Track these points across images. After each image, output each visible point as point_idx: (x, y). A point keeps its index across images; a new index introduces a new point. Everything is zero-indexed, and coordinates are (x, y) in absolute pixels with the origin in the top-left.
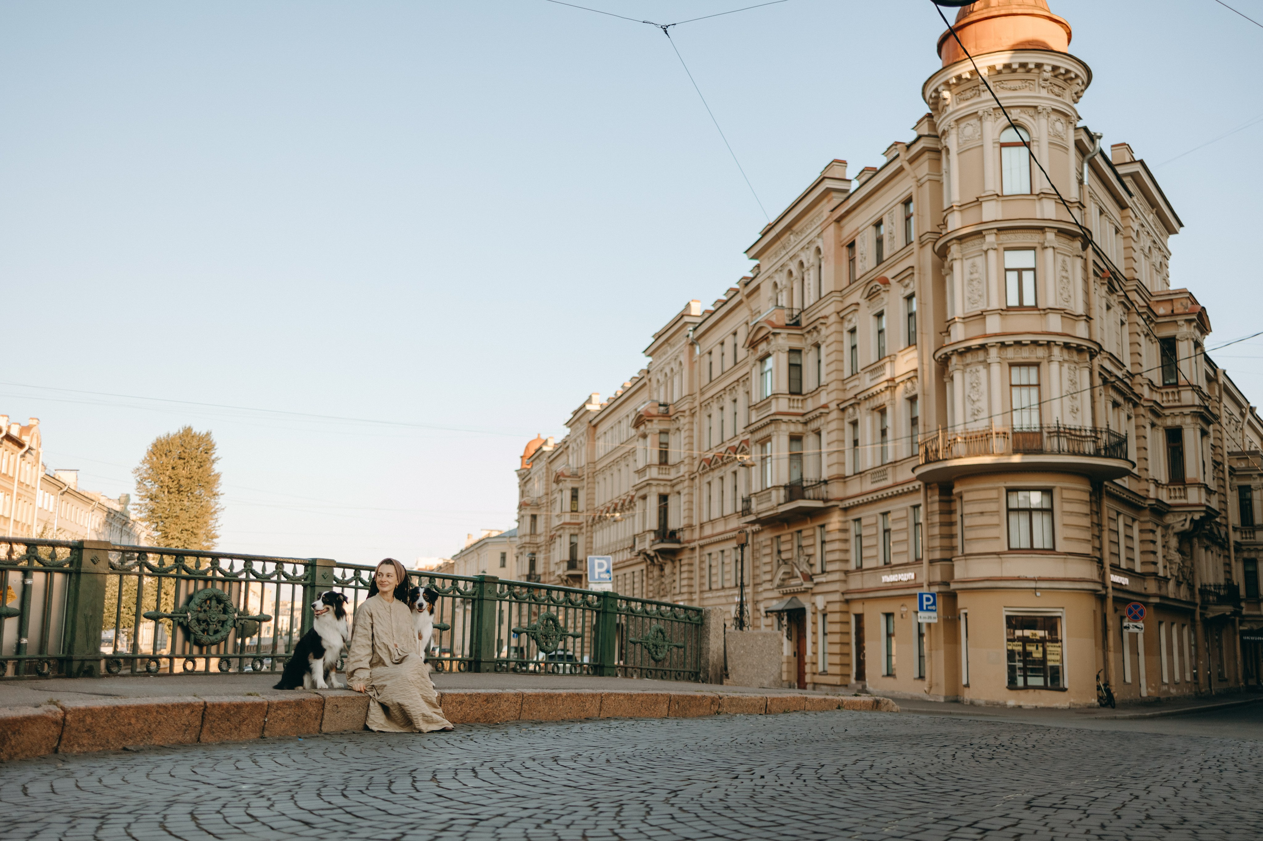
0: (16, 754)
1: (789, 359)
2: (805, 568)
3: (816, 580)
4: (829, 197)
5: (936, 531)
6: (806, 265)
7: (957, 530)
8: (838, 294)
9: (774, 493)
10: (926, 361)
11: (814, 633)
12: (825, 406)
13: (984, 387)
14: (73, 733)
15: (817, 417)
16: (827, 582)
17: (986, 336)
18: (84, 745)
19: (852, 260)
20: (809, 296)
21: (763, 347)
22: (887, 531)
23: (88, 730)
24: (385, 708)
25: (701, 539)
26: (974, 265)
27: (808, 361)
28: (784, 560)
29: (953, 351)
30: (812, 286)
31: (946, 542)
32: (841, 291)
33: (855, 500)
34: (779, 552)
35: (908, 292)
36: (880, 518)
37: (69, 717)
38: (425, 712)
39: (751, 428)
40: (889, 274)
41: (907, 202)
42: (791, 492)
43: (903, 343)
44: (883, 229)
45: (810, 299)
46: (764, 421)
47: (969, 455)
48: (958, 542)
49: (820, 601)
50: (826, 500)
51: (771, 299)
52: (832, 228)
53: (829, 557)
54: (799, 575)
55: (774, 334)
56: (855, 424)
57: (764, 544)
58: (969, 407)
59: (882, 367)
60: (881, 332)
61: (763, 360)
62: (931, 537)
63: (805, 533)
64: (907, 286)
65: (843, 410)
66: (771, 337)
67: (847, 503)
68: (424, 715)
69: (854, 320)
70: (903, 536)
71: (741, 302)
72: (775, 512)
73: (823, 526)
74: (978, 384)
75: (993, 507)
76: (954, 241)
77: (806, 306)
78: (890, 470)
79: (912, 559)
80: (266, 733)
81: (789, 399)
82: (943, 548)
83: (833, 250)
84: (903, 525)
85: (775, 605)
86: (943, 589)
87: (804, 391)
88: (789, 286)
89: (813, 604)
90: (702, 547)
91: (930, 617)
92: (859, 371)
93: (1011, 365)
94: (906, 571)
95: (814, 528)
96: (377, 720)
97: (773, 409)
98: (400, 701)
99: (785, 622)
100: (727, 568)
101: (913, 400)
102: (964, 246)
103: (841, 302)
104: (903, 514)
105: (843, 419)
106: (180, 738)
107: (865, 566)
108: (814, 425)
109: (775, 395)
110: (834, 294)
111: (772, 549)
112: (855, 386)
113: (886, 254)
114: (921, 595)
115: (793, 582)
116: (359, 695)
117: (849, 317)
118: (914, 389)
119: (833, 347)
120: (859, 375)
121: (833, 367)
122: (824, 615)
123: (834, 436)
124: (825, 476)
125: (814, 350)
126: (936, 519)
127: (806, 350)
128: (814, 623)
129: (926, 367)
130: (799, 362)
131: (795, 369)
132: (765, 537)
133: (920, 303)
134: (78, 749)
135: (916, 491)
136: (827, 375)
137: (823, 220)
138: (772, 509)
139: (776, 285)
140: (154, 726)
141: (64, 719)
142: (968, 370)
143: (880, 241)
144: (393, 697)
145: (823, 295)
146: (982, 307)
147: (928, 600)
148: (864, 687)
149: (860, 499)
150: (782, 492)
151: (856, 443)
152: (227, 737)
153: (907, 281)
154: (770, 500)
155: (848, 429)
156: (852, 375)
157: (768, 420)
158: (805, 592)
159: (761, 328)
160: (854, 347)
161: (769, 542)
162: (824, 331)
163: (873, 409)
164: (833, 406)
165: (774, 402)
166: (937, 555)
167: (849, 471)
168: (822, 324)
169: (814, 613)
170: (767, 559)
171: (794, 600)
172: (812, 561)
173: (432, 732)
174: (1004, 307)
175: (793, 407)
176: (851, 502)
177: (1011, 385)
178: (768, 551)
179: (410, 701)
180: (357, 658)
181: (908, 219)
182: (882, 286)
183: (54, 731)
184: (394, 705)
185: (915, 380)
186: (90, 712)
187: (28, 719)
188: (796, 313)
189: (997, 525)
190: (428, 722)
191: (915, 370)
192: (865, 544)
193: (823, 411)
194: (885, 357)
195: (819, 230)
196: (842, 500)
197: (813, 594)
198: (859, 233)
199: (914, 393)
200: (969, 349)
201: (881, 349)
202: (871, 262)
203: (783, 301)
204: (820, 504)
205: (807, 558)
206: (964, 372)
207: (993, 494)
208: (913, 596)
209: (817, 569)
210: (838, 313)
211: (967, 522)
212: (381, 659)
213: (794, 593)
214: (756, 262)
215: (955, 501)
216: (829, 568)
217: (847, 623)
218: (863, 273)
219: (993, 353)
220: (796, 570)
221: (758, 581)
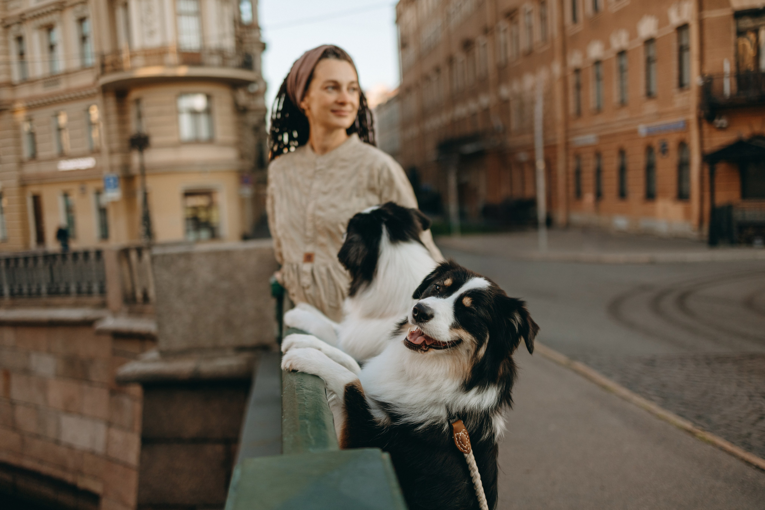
13: (157, 14)
31: (121, 137)
47: (147, 67)
56: (20, 39)
58: (145, 27)
62: (109, 132)
78: (62, 79)
82: (120, 142)
84: (77, 124)
86: (122, 172)
94: (84, 159)
101: (82, 21)
105: (7, 34)
107: (39, 157)
118: (84, 12)
151: (22, 54)
155: (13, 43)
163: (40, 27)
189: (171, 123)
192: (39, 138)
199: (84, 15)
211: (148, 120)
215: (130, 103)
217: (24, 202)
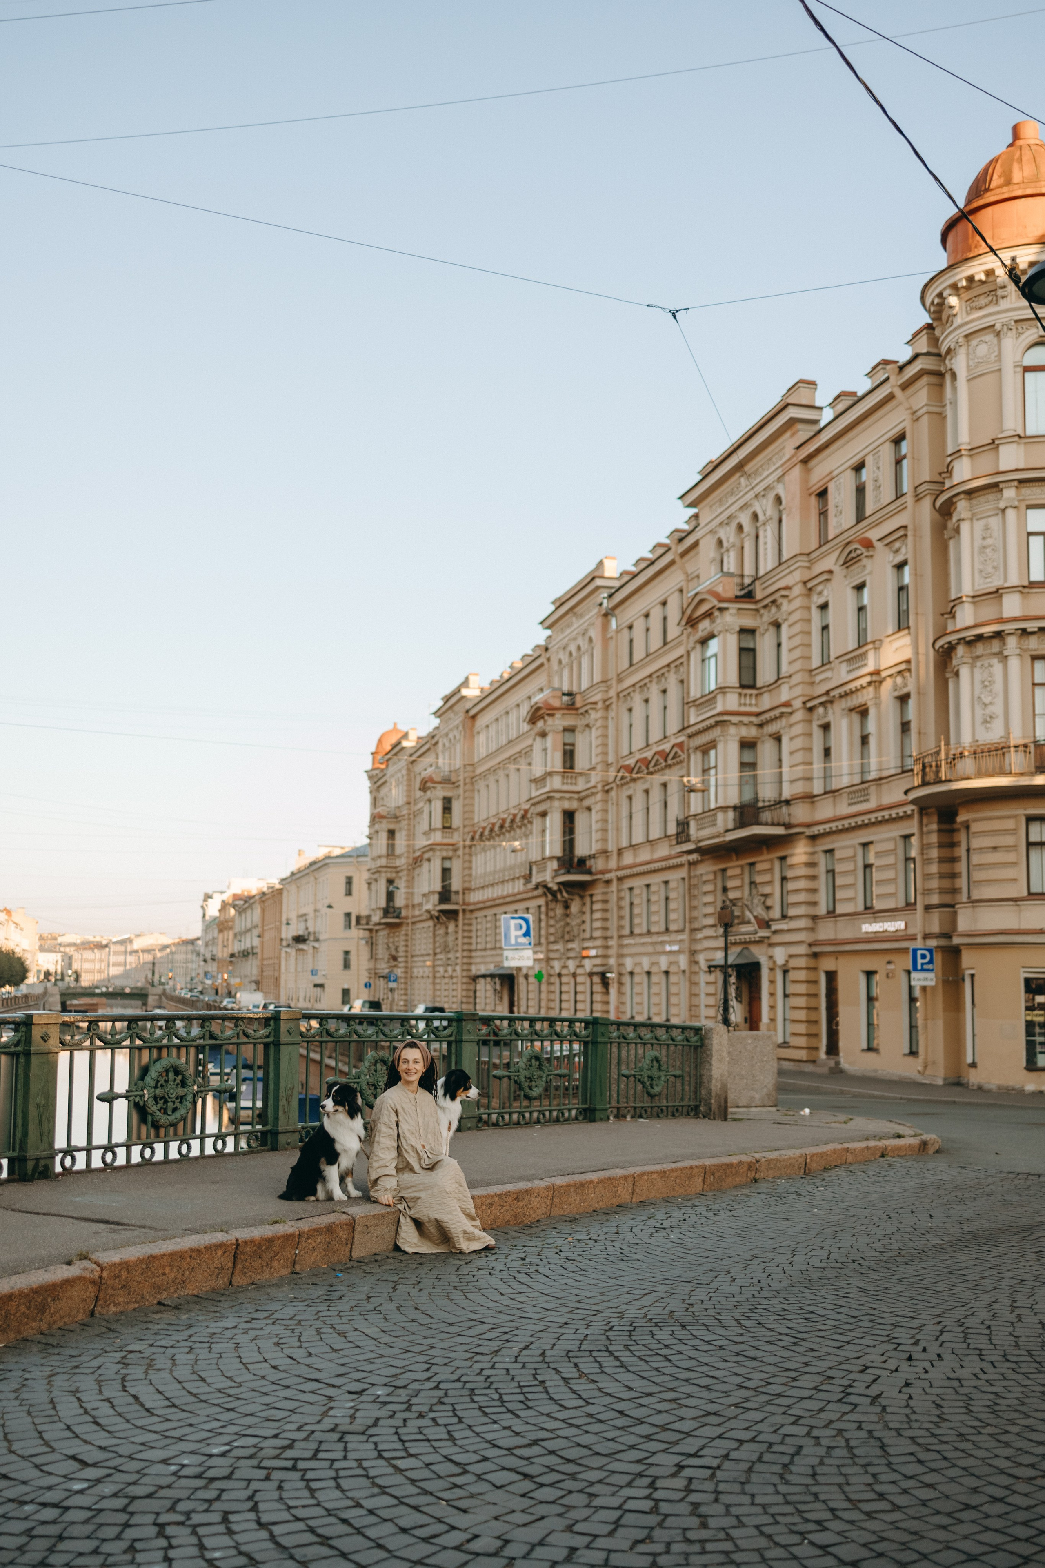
0: (55, 1322)
1: (740, 640)
2: (760, 911)
3: (774, 927)
4: (794, 429)
5: (934, 868)
6: (761, 518)
7: (962, 867)
8: (805, 558)
9: (720, 816)
10: (922, 650)
11: (772, 995)
12: (787, 704)
13: (998, 686)
14: (109, 1291)
15: (776, 718)
16: (789, 931)
17: (1001, 621)
18: (119, 1304)
19: (823, 514)
20: (765, 559)
21: (705, 626)
22: (867, 867)
23: (124, 1287)
24: (418, 1224)
25: (619, 869)
26: (987, 528)
27: (765, 645)
28: (731, 901)
29: (960, 639)
30: (769, 546)
31: (946, 883)
32: (808, 554)
33: (827, 827)
34: (725, 890)
35: (899, 559)
36: (860, 850)
37: (105, 1274)
38: (466, 1228)
39: (690, 731)
40: (874, 535)
41: (898, 440)
42: (741, 815)
43: (891, 627)
44: (865, 474)
45: (768, 562)
46: (708, 723)
47: (980, 774)
48: (962, 883)
49: (780, 955)
50: (788, 826)
51: (714, 560)
52: (797, 472)
53: (792, 899)
54: (753, 920)
55: (721, 610)
56: (826, 727)
57: (705, 878)
58: (979, 712)
59: (865, 654)
60: (861, 609)
61: (704, 642)
62: (927, 876)
63: (759, 867)
64: (897, 551)
65: (811, 709)
66: (716, 613)
67: (815, 830)
68: (465, 1232)
69: (825, 593)
70: (890, 874)
71: (672, 563)
72: (721, 839)
73: (783, 858)
74: (992, 682)
75: (1009, 840)
76: (962, 496)
77: (761, 572)
78: (873, 789)
79: (901, 903)
80: (298, 1268)
81: (740, 694)
82: (942, 891)
83: (797, 501)
84: (891, 860)
85: (719, 957)
86: (943, 942)
87: (759, 683)
88: (738, 544)
89: (771, 957)
90: (620, 879)
91: (925, 979)
92: (832, 659)
93: (1034, 658)
94: (893, 919)
95: (771, 860)
96: (410, 1240)
97: (719, 708)
98: (438, 1217)
99: (733, 980)
100: (654, 908)
101: (903, 699)
102: (974, 502)
103: (809, 568)
104: (890, 846)
105: (810, 721)
106: (213, 1284)
107: (839, 910)
108: (772, 728)
109: (722, 690)
110: (799, 558)
111: (715, 884)
112: (827, 679)
113: (870, 507)
114: (915, 951)
115: (744, 929)
116: (389, 1210)
117: (820, 588)
118: (905, 685)
119: (797, 628)
120: (832, 665)
121: (797, 653)
122: (785, 972)
123: (799, 743)
124: (786, 794)
125: (772, 630)
126: (934, 853)
127: (762, 630)
128: (772, 982)
129: (922, 658)
130: (751, 646)
131: (747, 654)
132: (706, 869)
133: (915, 574)
134: (114, 1309)
135: (907, 817)
136: (790, 663)
137: (784, 459)
138: (718, 836)
139: (720, 542)
140: (187, 1273)
141: (101, 1277)
142: (979, 664)
143: (860, 490)
144: (428, 1211)
145: (785, 556)
146: (996, 582)
147: (923, 957)
148: (838, 1063)
149: (833, 826)
150: (731, 814)
151: (827, 752)
152: (259, 1277)
153: (897, 545)
154: (715, 825)
155: (817, 733)
156: (823, 665)
157: (712, 721)
158: (760, 942)
159: (702, 601)
160: (825, 628)
161: (711, 877)
162: (786, 606)
163: (851, 710)
164: (797, 704)
165: (720, 698)
166: (935, 899)
167: (817, 788)
168: (784, 596)
169: (771, 969)
170: (709, 899)
171: (745, 951)
172: (769, 903)
173: (475, 1251)
174: (1026, 583)
175: (745, 705)
176: (821, 829)
177: (1034, 684)
178: (709, 887)
179: (450, 1216)
180: (381, 1163)
181: (898, 462)
182: (863, 550)
183: (92, 1291)
184: (430, 1221)
185: (907, 674)
186: (125, 1265)
187: (68, 1283)
188: (747, 581)
189: (1014, 864)
190: (469, 1239)
191: (908, 662)
192: (839, 881)
193: (784, 710)
194: (866, 644)
195: (779, 473)
196: (809, 826)
197: (771, 945)
198: (832, 479)
199: (905, 691)
200: (980, 638)
201: (861, 633)
202: (848, 517)
203: (731, 564)
204: (780, 831)
205: (763, 899)
206: (973, 666)
207: (1010, 824)
208: (906, 950)
209: (776, 913)
210: (805, 583)
211: (975, 859)
212: (408, 1163)
213: (745, 943)
214: (693, 511)
215: (958, 830)
216: (791, 912)
217: (816, 982)
218: (838, 531)
219: (1012, 642)
220: (748, 913)
221: (696, 925)
